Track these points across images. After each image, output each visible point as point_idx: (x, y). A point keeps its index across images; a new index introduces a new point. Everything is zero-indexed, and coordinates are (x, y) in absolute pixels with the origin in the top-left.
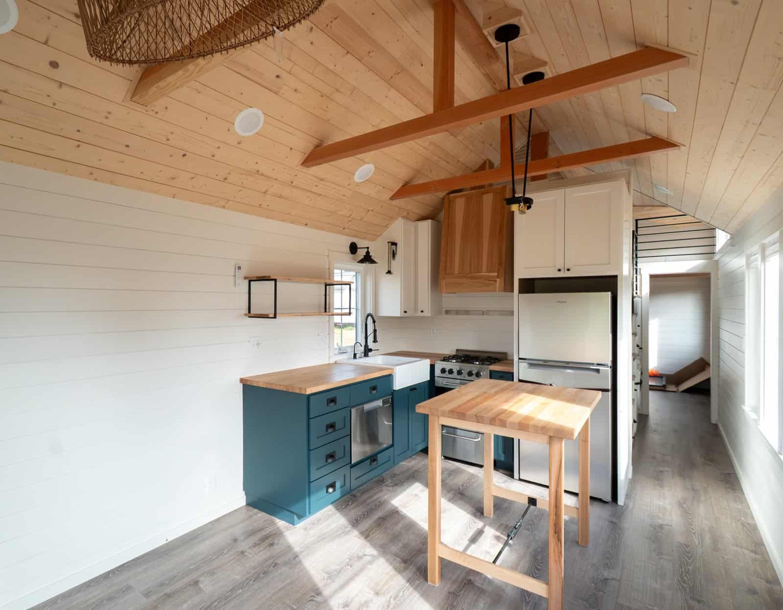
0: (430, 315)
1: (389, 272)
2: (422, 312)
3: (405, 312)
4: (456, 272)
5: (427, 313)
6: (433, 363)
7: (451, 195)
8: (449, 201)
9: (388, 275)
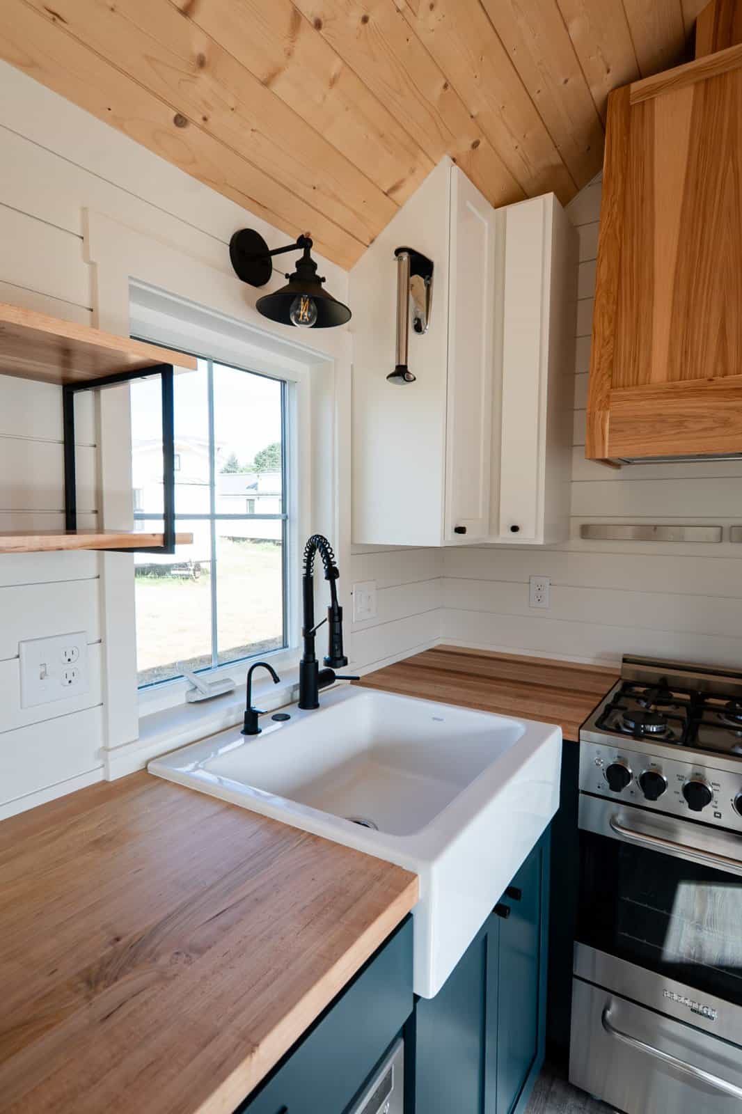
0: (540, 541)
1: (401, 372)
2: (515, 529)
3: (461, 530)
4: (659, 371)
5: (534, 534)
6: (573, 738)
7: (635, 87)
8: (628, 109)
9: (398, 388)
